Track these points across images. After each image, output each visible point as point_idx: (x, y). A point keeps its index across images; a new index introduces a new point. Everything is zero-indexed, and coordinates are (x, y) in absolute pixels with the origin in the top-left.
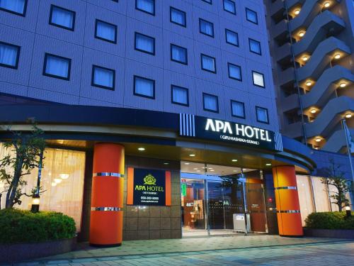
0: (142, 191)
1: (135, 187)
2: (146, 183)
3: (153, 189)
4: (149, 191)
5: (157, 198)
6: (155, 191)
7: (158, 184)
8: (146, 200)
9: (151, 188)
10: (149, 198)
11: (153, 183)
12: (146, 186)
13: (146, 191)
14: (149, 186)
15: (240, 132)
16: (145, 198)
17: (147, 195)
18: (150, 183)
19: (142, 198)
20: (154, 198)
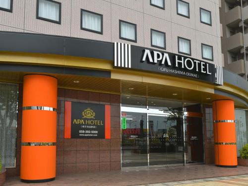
0: (80, 125)
1: (72, 121)
2: (85, 117)
3: (92, 122)
4: (88, 125)
5: (96, 132)
6: (94, 125)
7: (96, 118)
8: (85, 134)
9: (89, 122)
10: (87, 132)
11: (92, 117)
12: (85, 120)
13: (85, 125)
14: (88, 119)
15: (180, 64)
16: (84, 132)
17: (85, 129)
18: (89, 116)
19: (80, 132)
20: (92, 132)
